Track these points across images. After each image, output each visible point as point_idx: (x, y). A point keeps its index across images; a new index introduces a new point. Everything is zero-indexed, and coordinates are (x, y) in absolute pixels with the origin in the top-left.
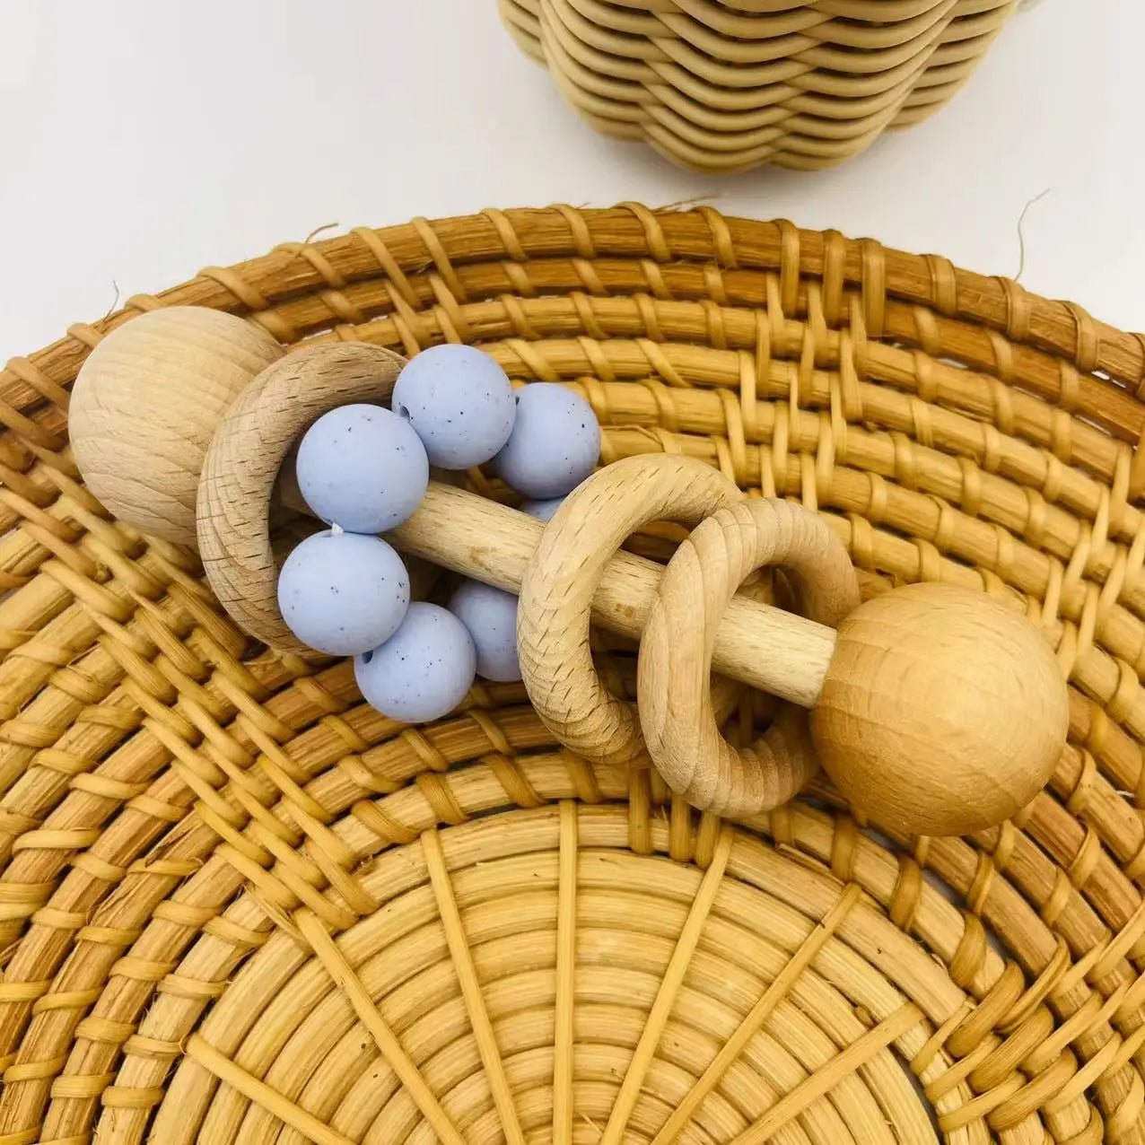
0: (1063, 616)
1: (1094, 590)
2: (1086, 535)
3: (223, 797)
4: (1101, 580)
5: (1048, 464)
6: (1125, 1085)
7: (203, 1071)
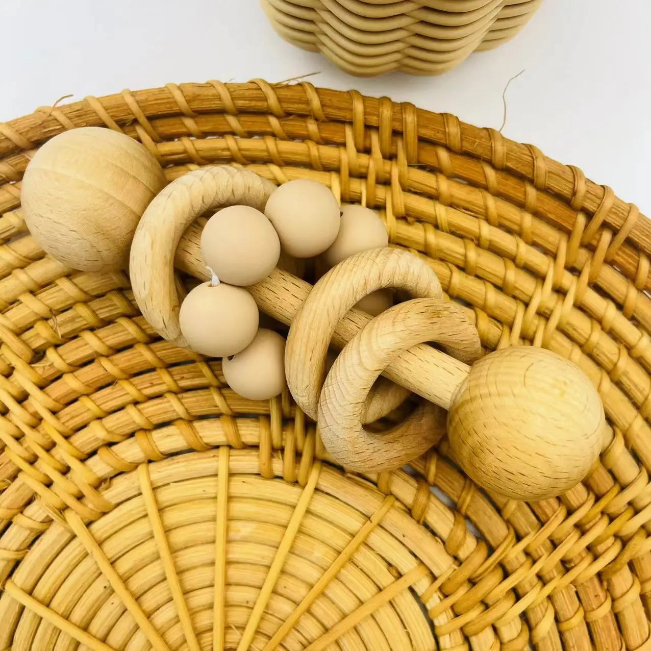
0: (523, 338)
1: (543, 322)
2: (539, 288)
3: (21, 444)
4: (548, 316)
5: (518, 246)
6: (542, 612)
7: (14, 600)
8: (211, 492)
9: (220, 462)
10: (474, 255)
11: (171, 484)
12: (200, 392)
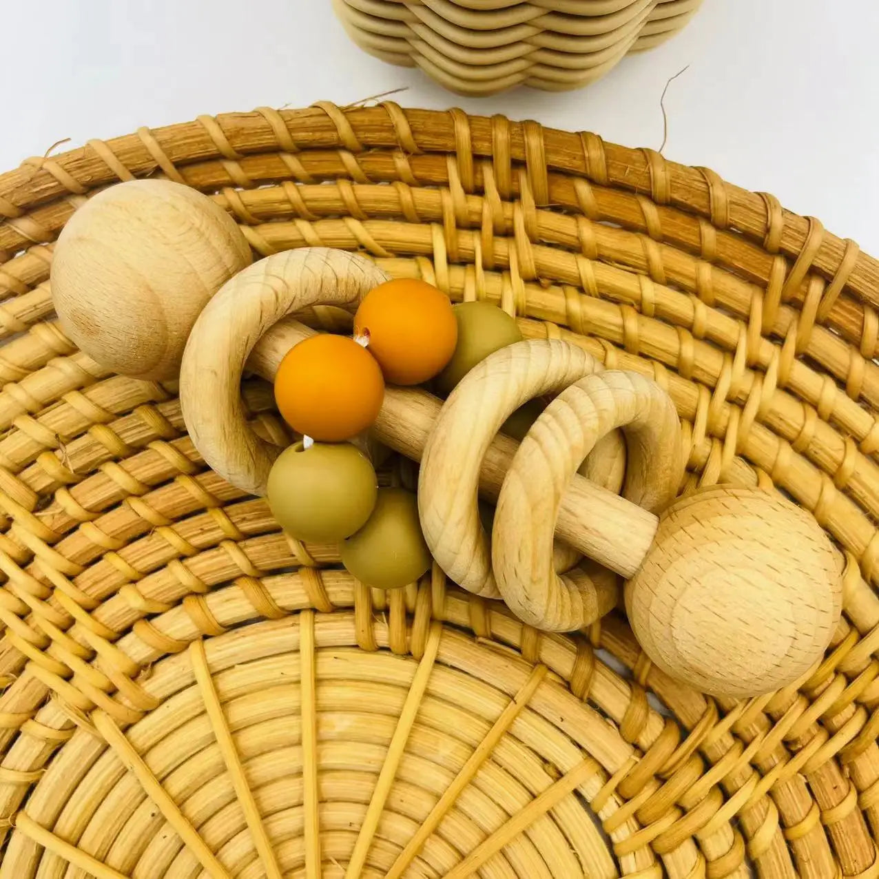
0: (710, 435)
1: (736, 412)
2: (728, 366)
3: (27, 623)
4: (742, 403)
5: (695, 308)
6: (762, 816)
7: (28, 839)
8: (292, 673)
9: (301, 632)
10: (634, 325)
11: (237, 666)
12: (270, 538)
